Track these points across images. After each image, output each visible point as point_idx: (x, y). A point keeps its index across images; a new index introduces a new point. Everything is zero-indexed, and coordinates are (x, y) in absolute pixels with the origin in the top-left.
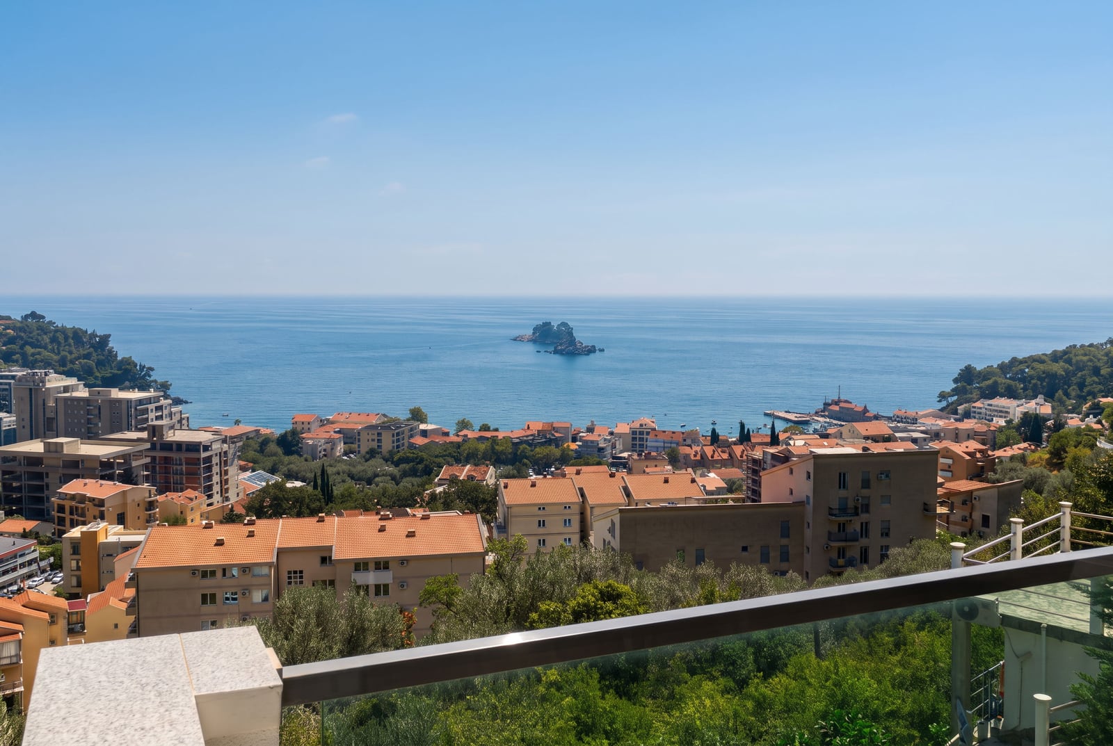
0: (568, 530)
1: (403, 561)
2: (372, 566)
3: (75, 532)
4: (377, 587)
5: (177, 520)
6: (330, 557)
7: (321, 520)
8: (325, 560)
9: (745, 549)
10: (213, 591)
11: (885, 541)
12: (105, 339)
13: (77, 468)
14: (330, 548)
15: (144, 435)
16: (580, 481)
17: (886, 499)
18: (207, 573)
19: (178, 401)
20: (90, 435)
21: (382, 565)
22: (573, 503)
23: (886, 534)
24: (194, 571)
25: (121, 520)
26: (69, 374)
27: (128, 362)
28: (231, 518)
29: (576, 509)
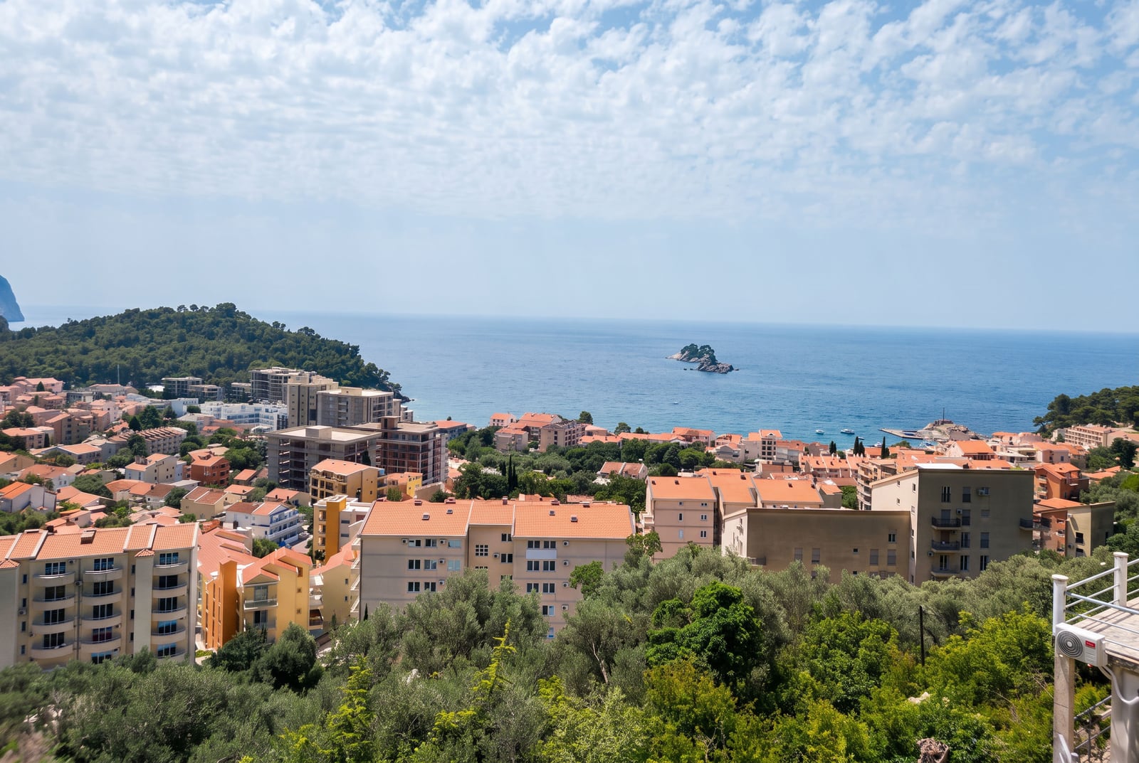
0: (704, 523)
1: (566, 542)
2: (542, 545)
3: (323, 503)
4: (546, 563)
5: (399, 496)
6: (510, 535)
7: (505, 503)
8: (506, 537)
9: (856, 550)
10: (418, 558)
11: (985, 552)
12: (356, 349)
13: (327, 450)
14: (510, 528)
15: (379, 426)
16: (715, 481)
17: (985, 513)
18: (414, 542)
20: (339, 424)
21: (551, 544)
22: (709, 501)
23: (985, 544)
24: (404, 540)
25: (359, 496)
26: (328, 376)
27: (372, 367)
28: (438, 497)
29: (711, 507)
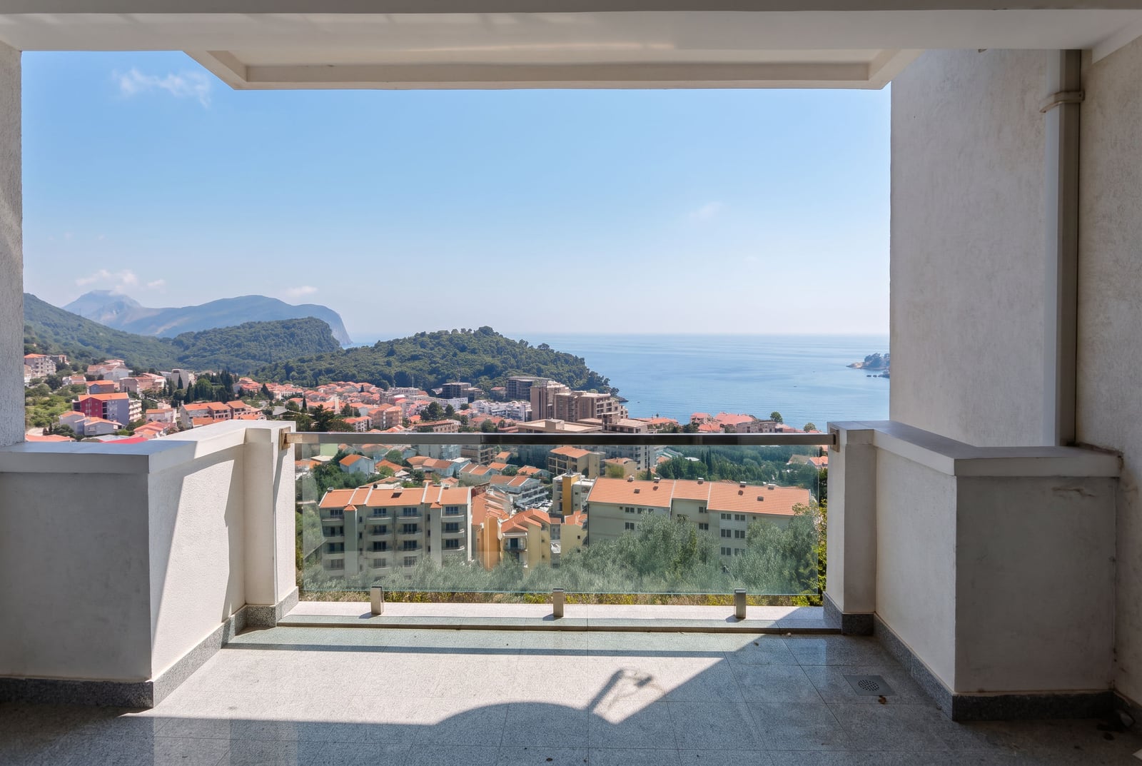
1: (755, 516)
2: (733, 517)
3: (560, 478)
4: (737, 532)
5: (617, 474)
6: (706, 508)
7: (700, 483)
8: (703, 510)
10: (632, 522)
12: (582, 360)
14: (705, 502)
15: (600, 421)
18: (630, 509)
19: (623, 401)
20: (571, 419)
21: (740, 517)
24: (621, 507)
25: (586, 472)
26: (560, 381)
27: (595, 375)
28: (648, 477)
